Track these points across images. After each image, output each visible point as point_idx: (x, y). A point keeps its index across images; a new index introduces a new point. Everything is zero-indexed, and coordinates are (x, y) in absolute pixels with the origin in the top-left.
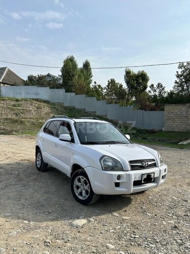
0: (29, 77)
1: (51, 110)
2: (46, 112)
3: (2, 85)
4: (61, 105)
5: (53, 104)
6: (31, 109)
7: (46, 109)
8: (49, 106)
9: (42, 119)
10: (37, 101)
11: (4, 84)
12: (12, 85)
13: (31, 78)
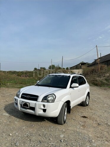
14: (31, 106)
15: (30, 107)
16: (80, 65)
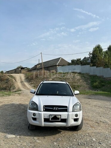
0: (72, 61)
1: (81, 78)
2: (78, 79)
3: (58, 66)
4: (87, 74)
5: (83, 74)
6: (70, 77)
7: (78, 77)
8: (80, 75)
9: (75, 83)
10: (74, 73)
11: (59, 66)
12: (62, 66)
13: (73, 61)
14: (63, 117)
15: (61, 119)
16: (20, 69)
